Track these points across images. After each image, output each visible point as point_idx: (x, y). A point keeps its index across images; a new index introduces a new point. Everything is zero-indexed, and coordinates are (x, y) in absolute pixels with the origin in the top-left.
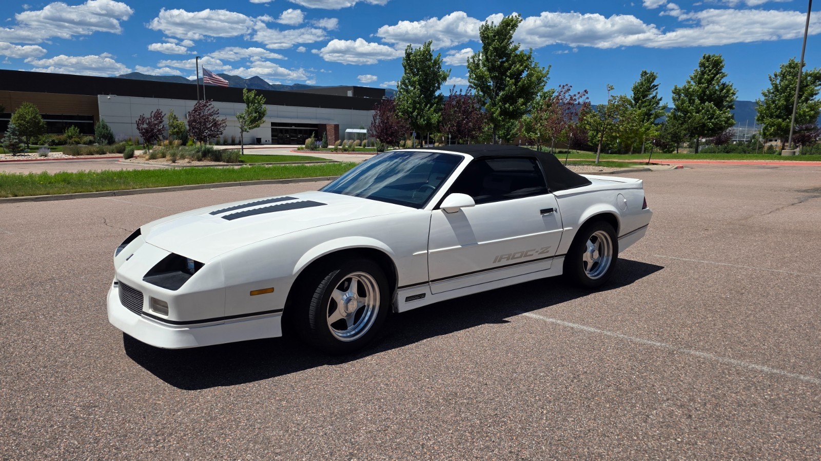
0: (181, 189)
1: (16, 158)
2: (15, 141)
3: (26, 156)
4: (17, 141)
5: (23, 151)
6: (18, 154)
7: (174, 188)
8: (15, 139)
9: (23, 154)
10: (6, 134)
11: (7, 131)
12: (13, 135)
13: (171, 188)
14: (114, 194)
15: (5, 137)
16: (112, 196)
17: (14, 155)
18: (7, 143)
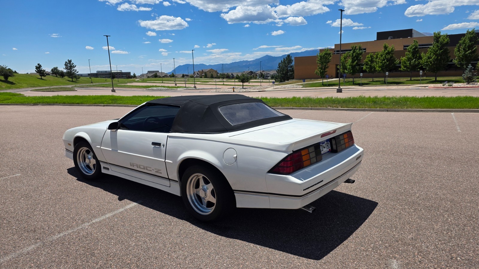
0: (433, 111)
1: (468, 86)
2: (469, 75)
3: (475, 84)
4: (471, 75)
5: (473, 81)
6: (471, 83)
7: (427, 110)
8: (470, 74)
9: (474, 83)
10: (466, 71)
11: (467, 70)
12: (470, 72)
13: (425, 110)
14: (388, 111)
15: (465, 73)
16: (386, 111)
17: (468, 84)
18: (465, 77)
